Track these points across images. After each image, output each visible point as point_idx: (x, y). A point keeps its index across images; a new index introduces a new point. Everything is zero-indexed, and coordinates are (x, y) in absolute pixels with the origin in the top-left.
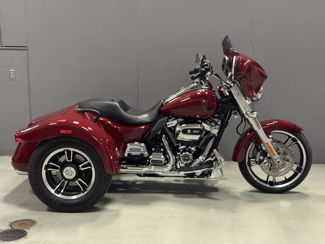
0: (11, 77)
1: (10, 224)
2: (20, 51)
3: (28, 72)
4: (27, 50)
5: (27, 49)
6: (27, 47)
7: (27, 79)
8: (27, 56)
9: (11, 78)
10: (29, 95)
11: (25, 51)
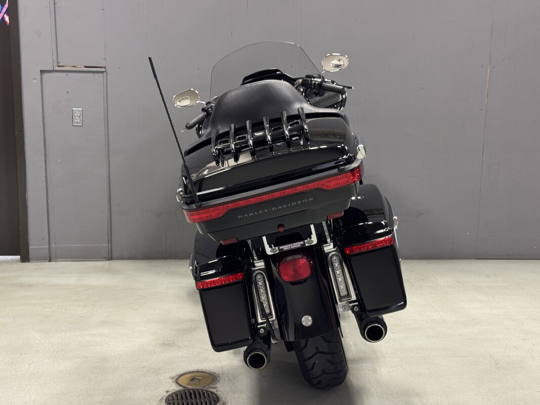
0: (76, 121)
1: (174, 380)
2: (92, 74)
3: (106, 111)
4: (105, 73)
5: (106, 71)
6: (105, 68)
7: (105, 123)
8: (105, 84)
9: (75, 123)
10: (107, 153)
11: (101, 75)
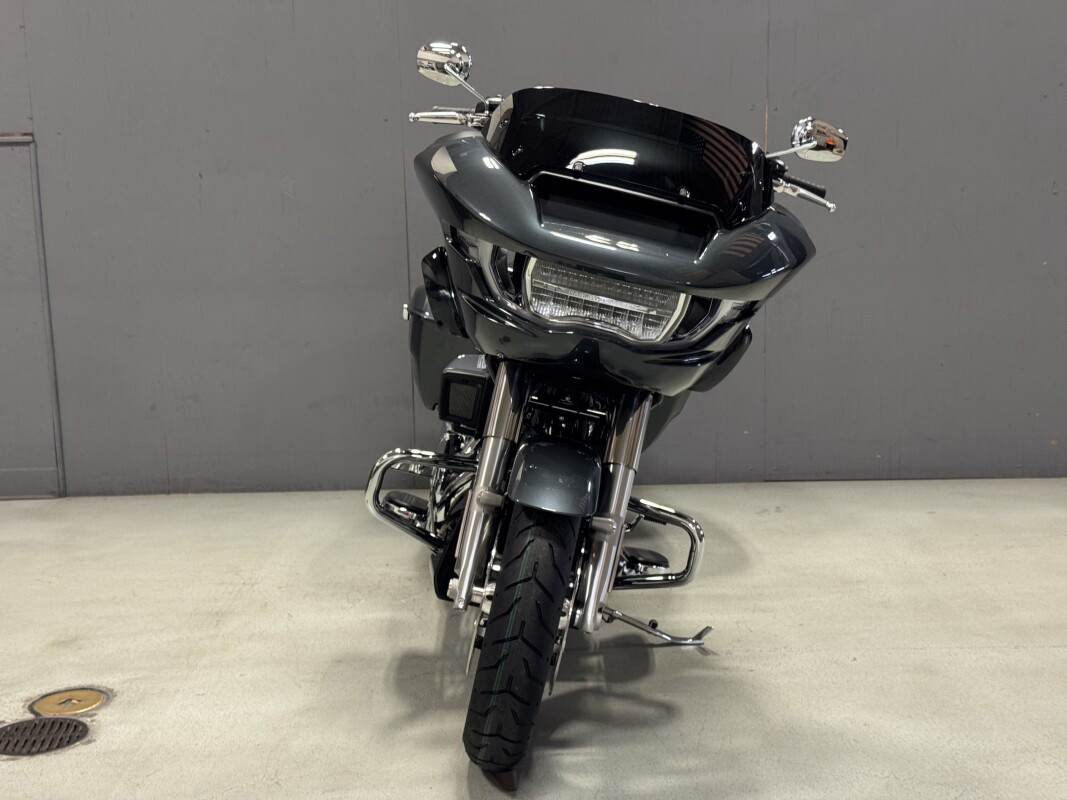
1: (28, 703)
2: (9, 149)
3: (38, 215)
4: (32, 145)
5: (34, 141)
6: (32, 135)
7: (38, 240)
8: (34, 167)
10: (45, 295)
11: (26, 148)
